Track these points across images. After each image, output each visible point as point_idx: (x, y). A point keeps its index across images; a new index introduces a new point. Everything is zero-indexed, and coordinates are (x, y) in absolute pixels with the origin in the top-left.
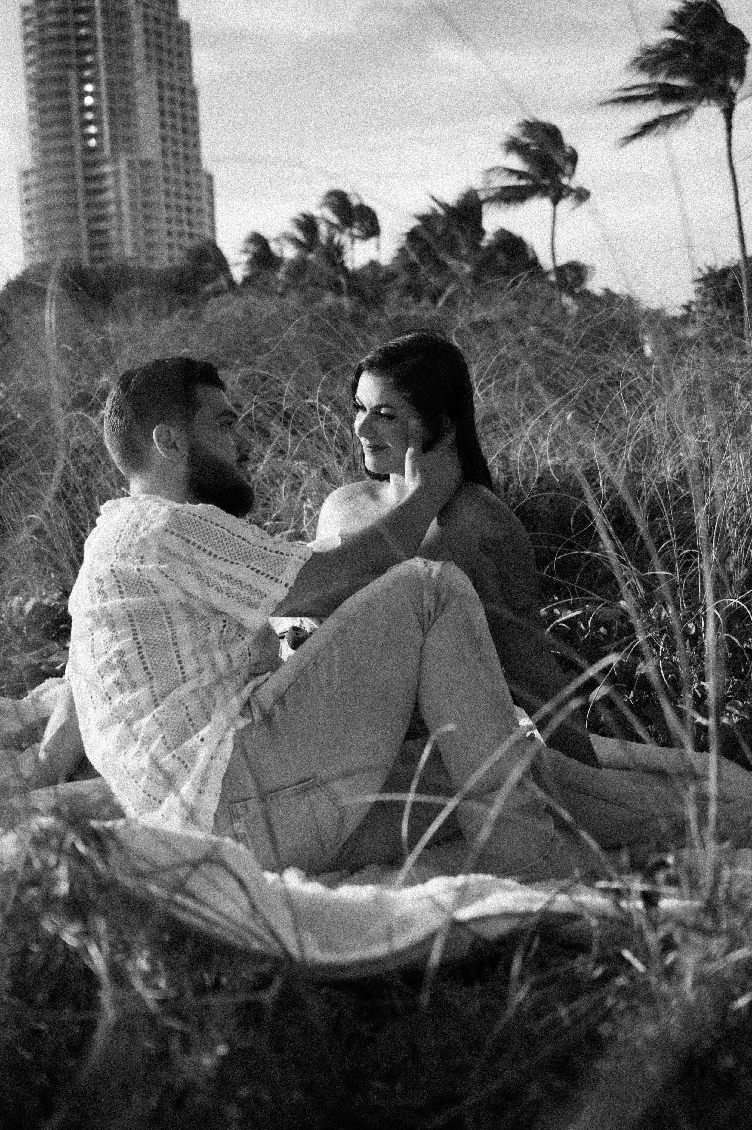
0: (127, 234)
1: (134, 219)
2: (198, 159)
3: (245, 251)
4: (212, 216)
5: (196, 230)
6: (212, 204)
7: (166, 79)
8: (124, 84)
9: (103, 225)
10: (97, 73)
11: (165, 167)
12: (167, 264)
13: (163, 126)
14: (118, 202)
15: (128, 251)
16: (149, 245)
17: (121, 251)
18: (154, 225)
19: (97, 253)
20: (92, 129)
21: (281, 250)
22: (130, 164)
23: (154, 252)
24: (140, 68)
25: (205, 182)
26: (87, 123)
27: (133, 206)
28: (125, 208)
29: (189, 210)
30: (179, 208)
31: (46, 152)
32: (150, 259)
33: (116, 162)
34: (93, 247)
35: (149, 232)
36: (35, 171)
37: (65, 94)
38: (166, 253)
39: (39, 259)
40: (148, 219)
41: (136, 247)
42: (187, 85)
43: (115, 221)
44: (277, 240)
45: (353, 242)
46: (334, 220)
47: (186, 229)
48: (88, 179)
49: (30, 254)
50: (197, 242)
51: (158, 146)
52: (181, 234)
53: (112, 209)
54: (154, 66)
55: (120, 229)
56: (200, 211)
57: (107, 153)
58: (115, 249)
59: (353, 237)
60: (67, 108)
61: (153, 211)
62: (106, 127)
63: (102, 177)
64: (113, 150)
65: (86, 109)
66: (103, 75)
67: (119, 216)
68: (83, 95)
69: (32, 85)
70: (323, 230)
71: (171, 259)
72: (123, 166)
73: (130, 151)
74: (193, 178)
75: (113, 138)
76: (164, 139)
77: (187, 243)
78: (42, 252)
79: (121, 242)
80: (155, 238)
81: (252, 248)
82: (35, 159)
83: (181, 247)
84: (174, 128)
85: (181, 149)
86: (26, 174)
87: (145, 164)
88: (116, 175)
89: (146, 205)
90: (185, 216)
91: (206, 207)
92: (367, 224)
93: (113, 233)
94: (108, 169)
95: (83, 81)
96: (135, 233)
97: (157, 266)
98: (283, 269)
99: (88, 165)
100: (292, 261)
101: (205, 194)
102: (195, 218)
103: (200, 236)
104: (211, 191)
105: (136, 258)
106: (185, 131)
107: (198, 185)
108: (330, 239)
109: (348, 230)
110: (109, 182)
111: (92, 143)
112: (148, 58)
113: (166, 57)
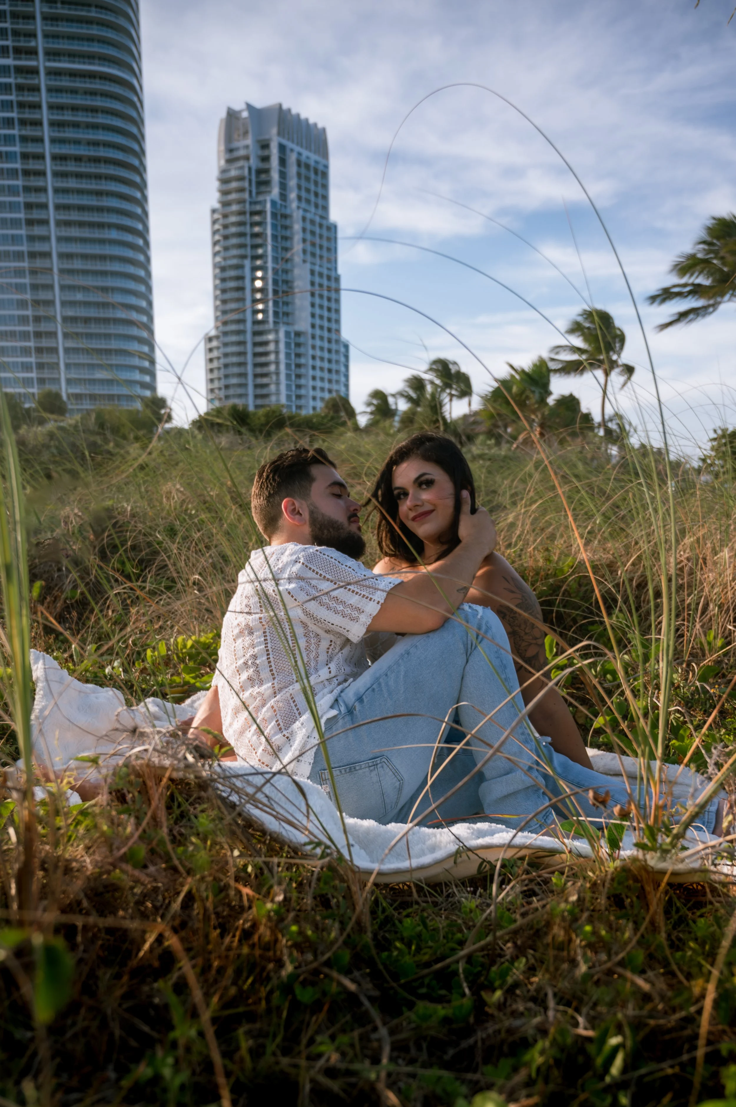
0: (283, 388)
1: (288, 376)
2: (338, 331)
3: (369, 404)
4: (347, 376)
5: (335, 387)
6: (347, 367)
7: (317, 268)
8: (286, 272)
9: (265, 380)
10: (266, 262)
11: (313, 337)
12: (311, 412)
13: (313, 305)
14: (277, 363)
15: (283, 400)
16: (299, 397)
17: (278, 400)
18: (303, 381)
19: (259, 402)
20: (260, 306)
21: (396, 404)
22: (287, 334)
23: (303, 402)
24: (298, 259)
25: (342, 350)
26: (255, 301)
27: (288, 366)
28: (282, 367)
29: (330, 371)
30: (322, 369)
31: (225, 323)
32: (299, 407)
33: (277, 332)
34: (256, 397)
35: (299, 387)
36: (217, 337)
37: (241, 278)
38: (311, 403)
39: (217, 404)
40: (298, 376)
41: (289, 397)
42: (333, 274)
43: (274, 377)
44: (393, 396)
45: (451, 400)
46: (438, 382)
47: (326, 385)
48: (255, 344)
49: (210, 401)
50: (334, 395)
51: (309, 319)
52: (322, 389)
53: (272, 368)
54: (309, 258)
55: (278, 384)
56: (337, 372)
57: (271, 325)
58: (273, 399)
59: (452, 396)
60: (241, 289)
61: (303, 371)
62: (271, 304)
63: (266, 343)
64: (275, 323)
65: (255, 290)
66: (270, 265)
67: (277, 374)
68: (254, 279)
69: (218, 271)
70: (429, 388)
71: (314, 408)
72: (282, 335)
73: (288, 324)
74: (334, 347)
75: (276, 314)
76: (313, 315)
77: (327, 396)
78: (220, 399)
79: (278, 393)
80: (303, 392)
81: (375, 402)
82: (217, 328)
83: (322, 399)
84: (321, 307)
85: (326, 324)
86: (210, 339)
87: (298, 334)
88: (277, 342)
89: (298, 366)
90: (326, 375)
91: (343, 369)
92: (463, 386)
93: (273, 388)
94: (271, 337)
95: (255, 269)
96: (288, 387)
97: (303, 412)
98: (397, 418)
99: (255, 333)
100: (405, 413)
101: (342, 359)
102: (334, 377)
103: (337, 391)
104: (347, 357)
105: (289, 407)
106: (329, 310)
107: (337, 352)
108: (433, 395)
109: (448, 391)
110: (272, 347)
111: (260, 316)
112: (304, 251)
113: (318, 252)
